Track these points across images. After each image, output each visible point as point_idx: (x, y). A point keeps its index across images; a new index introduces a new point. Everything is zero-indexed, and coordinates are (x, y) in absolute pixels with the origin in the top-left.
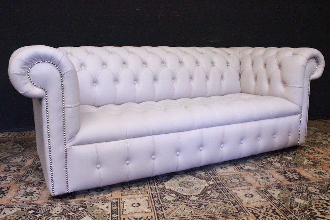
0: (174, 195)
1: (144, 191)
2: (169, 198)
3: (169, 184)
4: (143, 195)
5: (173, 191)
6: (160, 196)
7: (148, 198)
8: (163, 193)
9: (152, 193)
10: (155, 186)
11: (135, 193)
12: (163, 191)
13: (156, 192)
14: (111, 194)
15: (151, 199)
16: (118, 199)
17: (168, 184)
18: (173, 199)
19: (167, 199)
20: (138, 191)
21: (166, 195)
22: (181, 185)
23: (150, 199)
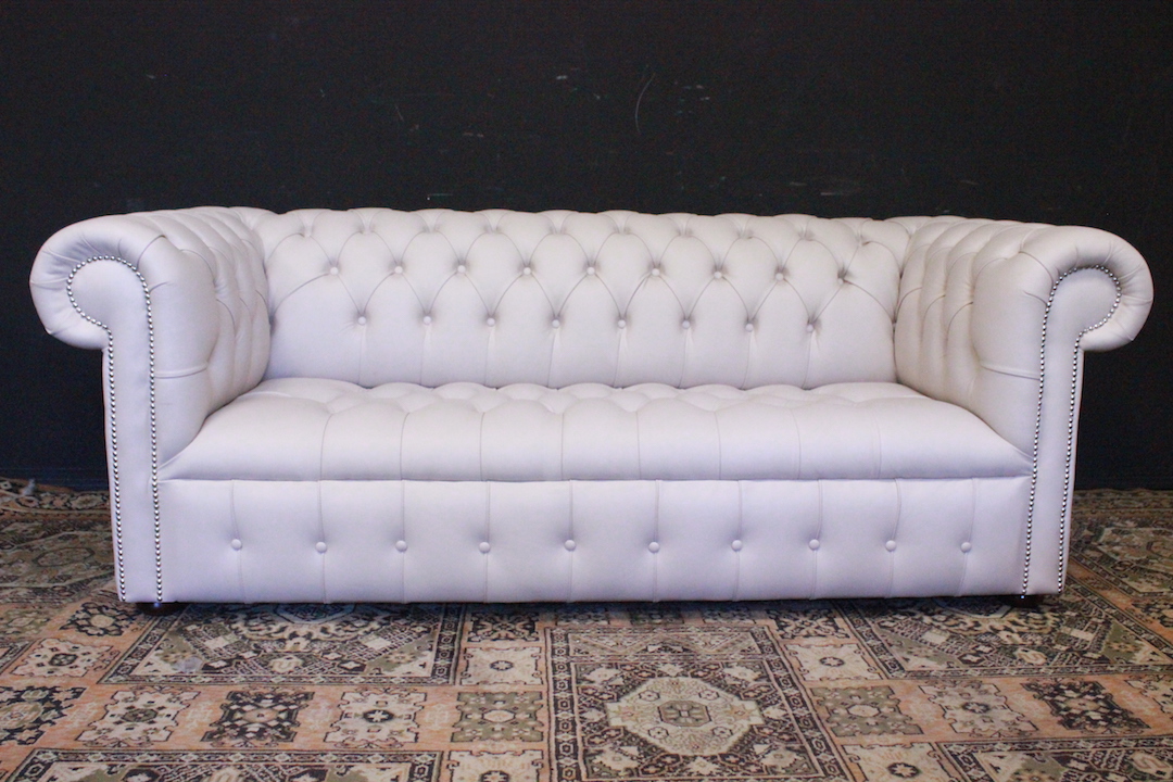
0: (633, 750)
1: (533, 729)
2: (614, 759)
3: (623, 710)
4: (527, 745)
5: (633, 735)
6: (586, 751)
7: (542, 755)
8: (597, 740)
9: (556, 740)
10: (573, 712)
11: (497, 736)
12: (599, 733)
13: (571, 737)
14: (417, 734)
15: (550, 761)
16: (438, 754)
17: (619, 707)
18: (628, 766)
19: (608, 762)
20: (510, 729)
21: (606, 748)
22: (666, 714)
23: (546, 762)
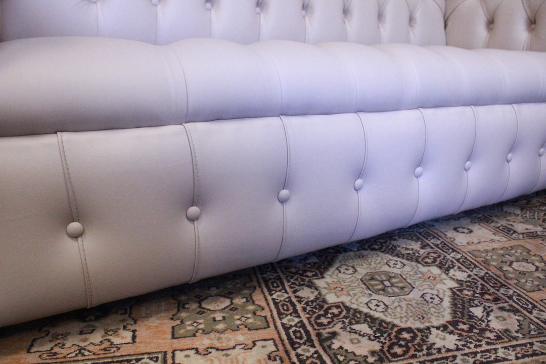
0: (364, 328)
1: (254, 313)
2: (351, 341)
3: (333, 286)
4: (257, 335)
5: (355, 310)
6: (319, 335)
7: (276, 345)
8: (324, 320)
9: (283, 325)
10: (286, 292)
11: (221, 326)
12: (322, 312)
13: (297, 320)
14: (134, 331)
15: (287, 352)
16: (160, 356)
17: (328, 284)
18: (372, 348)
19: (349, 347)
20: (231, 317)
21: (337, 328)
22: (372, 286)
23: (282, 353)
